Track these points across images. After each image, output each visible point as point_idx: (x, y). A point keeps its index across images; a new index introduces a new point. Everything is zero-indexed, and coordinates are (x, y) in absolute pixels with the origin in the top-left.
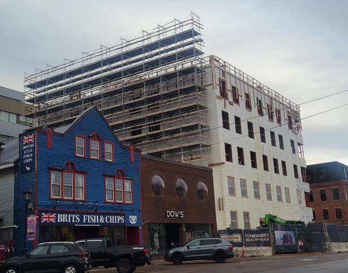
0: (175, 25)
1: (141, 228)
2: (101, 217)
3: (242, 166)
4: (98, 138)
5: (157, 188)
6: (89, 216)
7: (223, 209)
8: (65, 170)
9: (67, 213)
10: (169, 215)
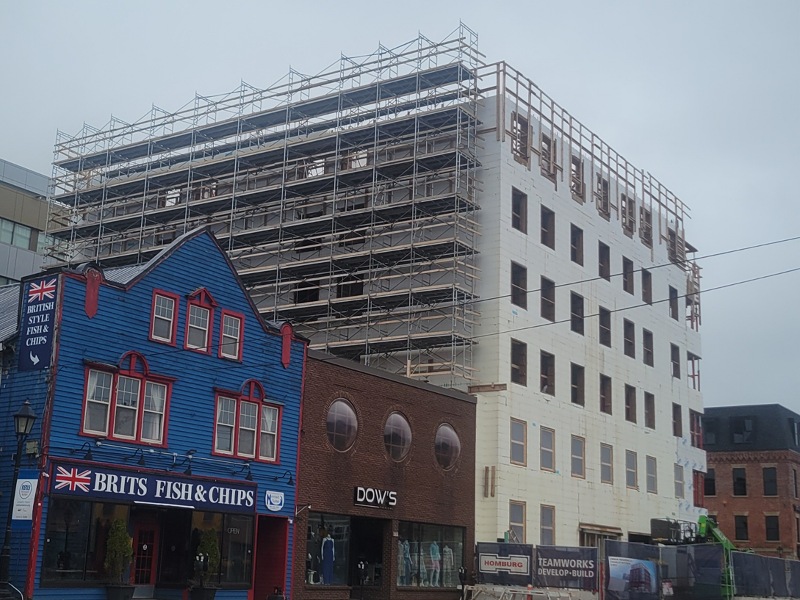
0: (420, 50)
1: (291, 522)
2: (200, 489)
3: (548, 396)
4: (209, 301)
5: (338, 433)
6: (169, 483)
7: (493, 495)
8: (121, 372)
9: (118, 471)
10: (361, 497)
